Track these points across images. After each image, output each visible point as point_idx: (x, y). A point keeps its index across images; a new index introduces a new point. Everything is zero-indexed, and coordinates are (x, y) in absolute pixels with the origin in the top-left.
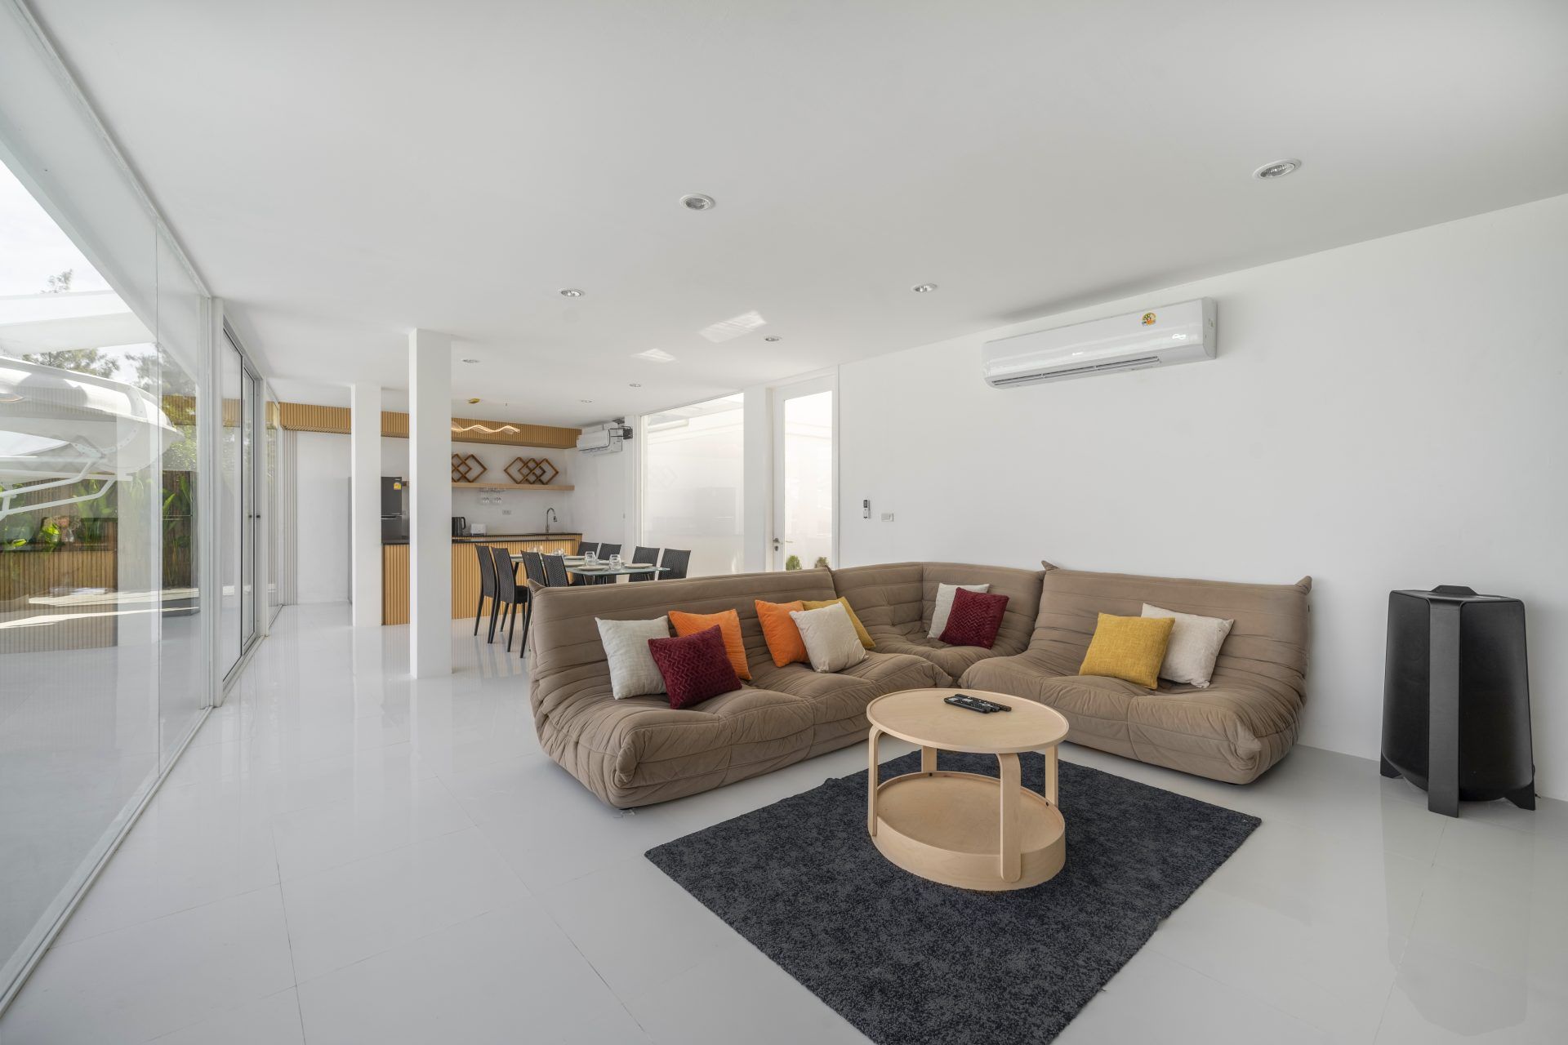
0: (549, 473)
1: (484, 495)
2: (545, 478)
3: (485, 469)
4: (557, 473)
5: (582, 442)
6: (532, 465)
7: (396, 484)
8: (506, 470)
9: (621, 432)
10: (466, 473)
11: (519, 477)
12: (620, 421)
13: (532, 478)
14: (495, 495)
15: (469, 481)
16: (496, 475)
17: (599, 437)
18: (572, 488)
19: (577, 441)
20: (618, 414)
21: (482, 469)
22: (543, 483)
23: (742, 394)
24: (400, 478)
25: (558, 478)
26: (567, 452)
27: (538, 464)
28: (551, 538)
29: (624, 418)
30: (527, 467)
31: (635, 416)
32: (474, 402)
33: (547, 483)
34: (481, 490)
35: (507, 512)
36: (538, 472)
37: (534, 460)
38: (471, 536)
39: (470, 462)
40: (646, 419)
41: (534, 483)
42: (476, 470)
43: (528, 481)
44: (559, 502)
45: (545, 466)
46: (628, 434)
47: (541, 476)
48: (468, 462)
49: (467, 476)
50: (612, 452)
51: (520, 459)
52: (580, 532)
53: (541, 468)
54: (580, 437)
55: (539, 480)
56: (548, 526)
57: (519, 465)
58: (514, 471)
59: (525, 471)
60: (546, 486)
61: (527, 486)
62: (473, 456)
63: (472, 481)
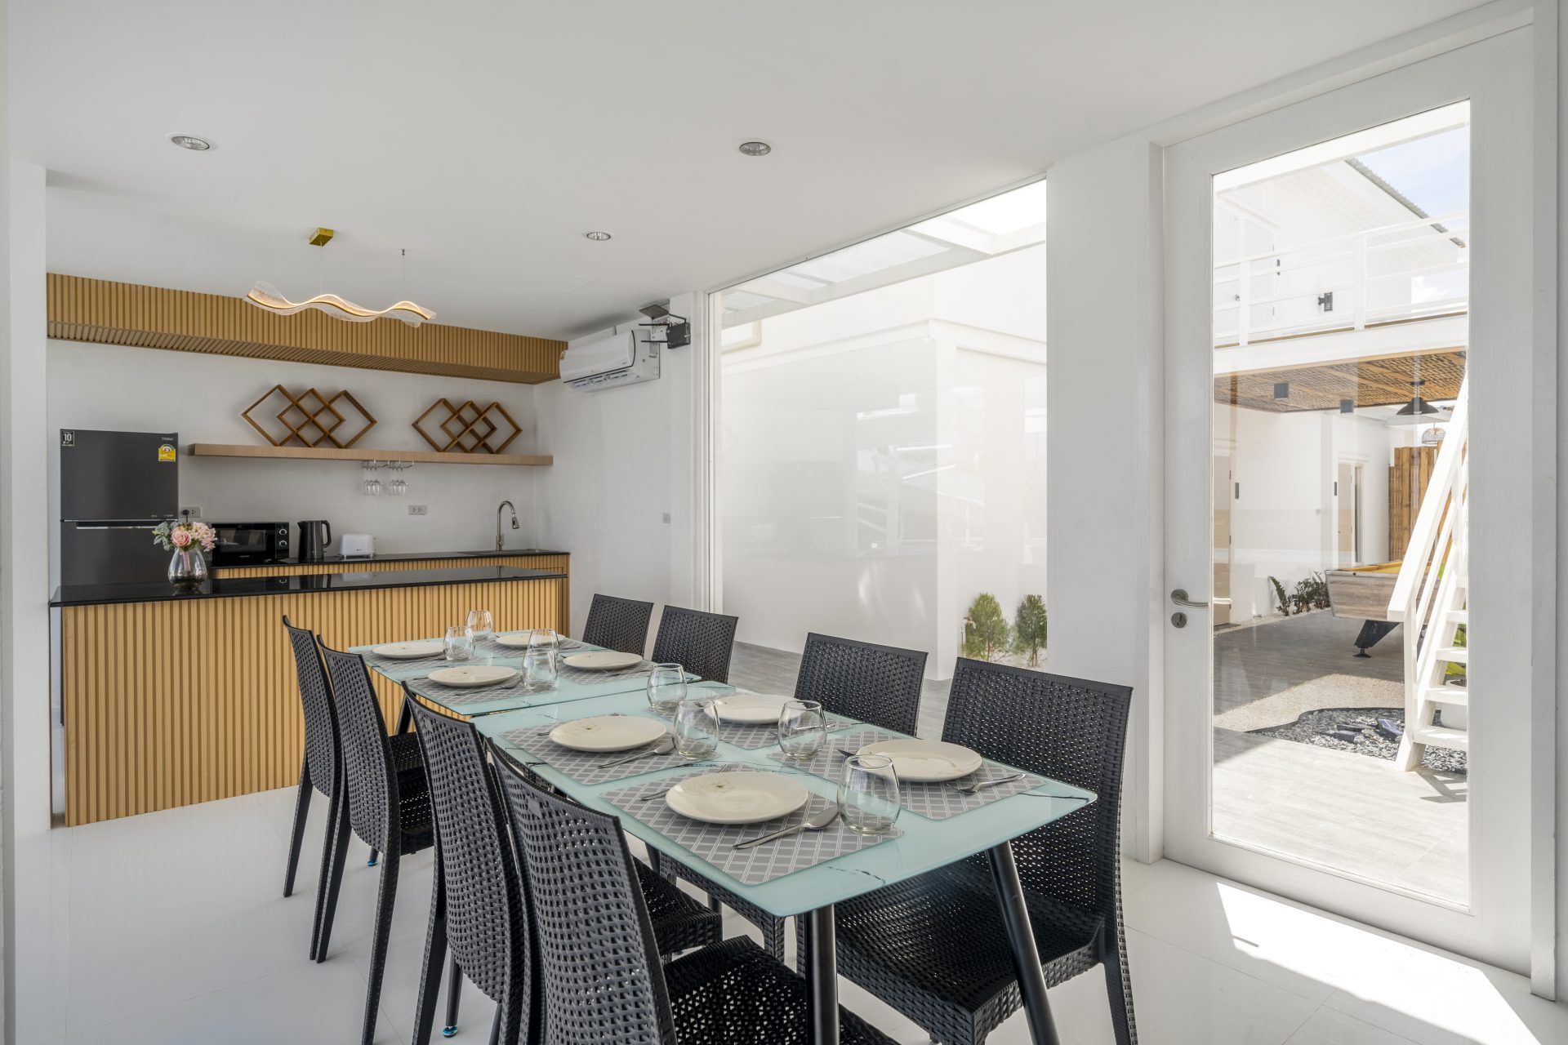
0: (503, 431)
1: (370, 475)
2: (495, 441)
3: (372, 422)
4: (518, 430)
5: (570, 366)
6: (468, 414)
7: (163, 448)
8: (415, 425)
9: (661, 334)
10: (332, 430)
11: (442, 438)
12: (657, 310)
13: (469, 441)
14: (394, 475)
15: (339, 446)
16: (395, 435)
17: (612, 349)
18: (546, 461)
19: (562, 362)
20: (652, 291)
21: (366, 423)
22: (490, 451)
23: (1042, 186)
24: (175, 436)
25: (521, 442)
26: (537, 391)
27: (480, 413)
28: (509, 564)
29: (668, 302)
30: (460, 419)
31: (695, 293)
32: (322, 239)
33: (499, 451)
34: (365, 463)
35: (417, 510)
36: (481, 428)
37: (472, 405)
38: (339, 561)
39: (342, 408)
40: (718, 302)
41: (472, 450)
42: (353, 423)
43: (460, 447)
44: (522, 490)
45: (495, 417)
46: (678, 336)
47: (487, 436)
48: (335, 406)
49: (334, 434)
50: (640, 381)
51: (445, 402)
52: (566, 551)
53: (486, 420)
54: (567, 353)
55: (483, 446)
56: (500, 538)
57: (442, 414)
58: (432, 426)
59: (455, 427)
60: (498, 457)
61: (458, 456)
62: (346, 394)
63: (347, 446)
